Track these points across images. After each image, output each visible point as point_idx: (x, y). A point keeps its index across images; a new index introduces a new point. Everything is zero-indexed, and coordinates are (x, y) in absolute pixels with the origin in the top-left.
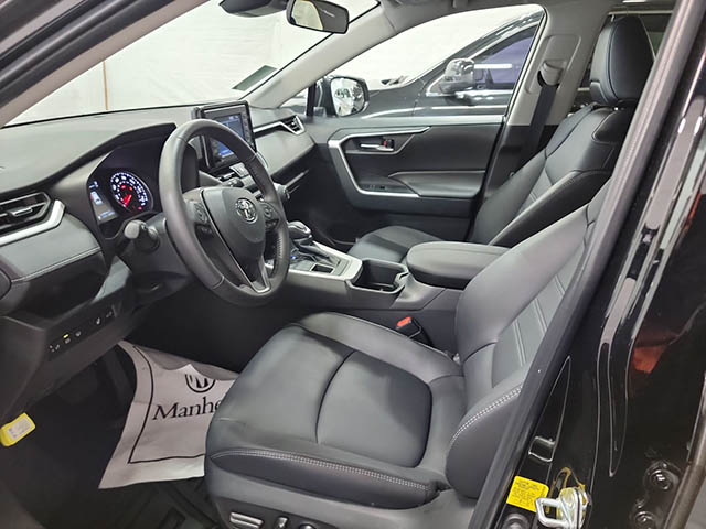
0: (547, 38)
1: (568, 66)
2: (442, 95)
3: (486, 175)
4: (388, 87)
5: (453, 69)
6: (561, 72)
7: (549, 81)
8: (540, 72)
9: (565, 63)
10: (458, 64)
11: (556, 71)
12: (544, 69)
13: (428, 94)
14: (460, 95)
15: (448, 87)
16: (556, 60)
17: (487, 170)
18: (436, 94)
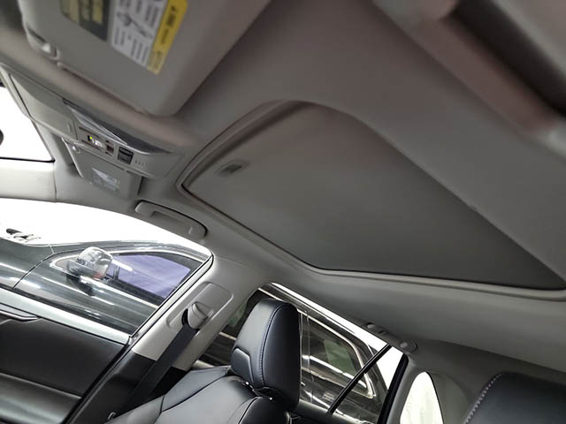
0: (206, 283)
1: (214, 316)
2: (66, 272)
3: (79, 403)
4: (11, 238)
5: (89, 254)
6: (206, 319)
7: (192, 322)
8: (187, 311)
9: (212, 312)
10: (96, 253)
11: (202, 317)
12: (192, 310)
13: (52, 265)
14: (85, 280)
15: (76, 267)
16: (206, 306)
17: (84, 396)
18: (61, 269)
